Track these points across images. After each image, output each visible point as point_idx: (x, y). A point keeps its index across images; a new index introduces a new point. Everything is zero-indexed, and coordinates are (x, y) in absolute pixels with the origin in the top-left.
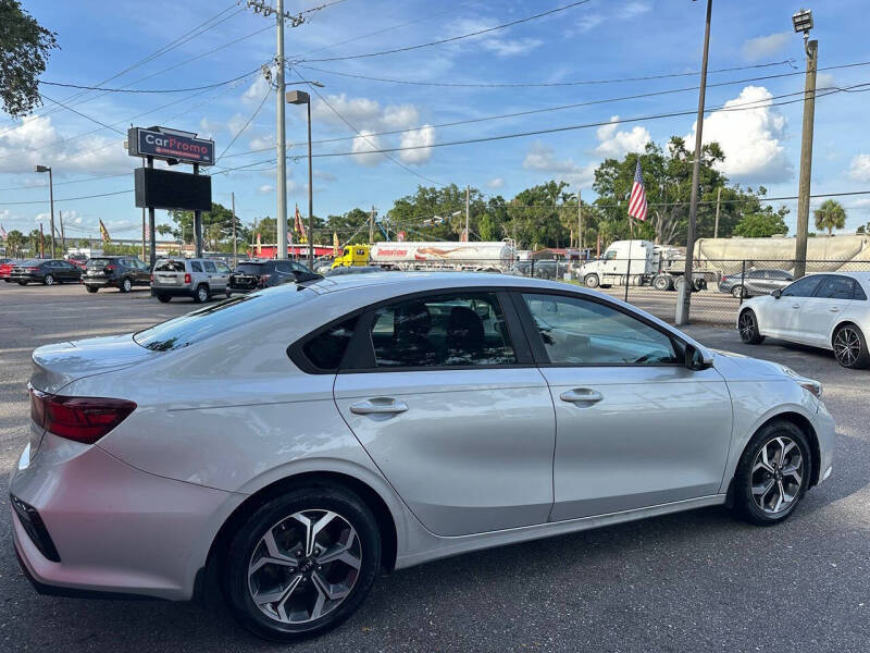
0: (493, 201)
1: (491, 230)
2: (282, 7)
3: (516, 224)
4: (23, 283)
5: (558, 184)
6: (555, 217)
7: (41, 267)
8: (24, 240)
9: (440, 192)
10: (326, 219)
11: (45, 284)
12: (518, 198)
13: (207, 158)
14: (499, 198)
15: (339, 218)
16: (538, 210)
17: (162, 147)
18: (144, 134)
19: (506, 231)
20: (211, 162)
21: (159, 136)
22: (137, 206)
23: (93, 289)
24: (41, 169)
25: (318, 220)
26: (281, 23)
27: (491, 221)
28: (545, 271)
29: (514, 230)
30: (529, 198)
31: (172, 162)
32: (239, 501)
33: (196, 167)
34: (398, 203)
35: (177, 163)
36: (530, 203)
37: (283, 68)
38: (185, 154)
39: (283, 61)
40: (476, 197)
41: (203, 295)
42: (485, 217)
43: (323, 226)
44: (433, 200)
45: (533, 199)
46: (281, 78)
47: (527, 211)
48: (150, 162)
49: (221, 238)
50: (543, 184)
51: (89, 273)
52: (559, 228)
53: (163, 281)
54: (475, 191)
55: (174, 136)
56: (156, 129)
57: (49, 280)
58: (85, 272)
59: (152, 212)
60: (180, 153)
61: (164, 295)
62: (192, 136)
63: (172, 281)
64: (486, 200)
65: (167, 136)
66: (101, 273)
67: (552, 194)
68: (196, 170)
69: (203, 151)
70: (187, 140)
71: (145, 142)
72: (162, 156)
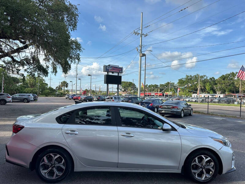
0: (211, 79)
1: (210, 87)
2: (142, 33)
3: (219, 86)
4: (83, 101)
5: (235, 73)
6: (233, 83)
7: (86, 98)
9: (193, 76)
10: (159, 85)
11: (87, 102)
12: (220, 77)
13: (121, 71)
14: (213, 78)
15: (163, 85)
16: (226, 81)
17: (110, 69)
18: (106, 67)
19: (215, 88)
21: (110, 67)
22: (104, 83)
24: (89, 75)
25: (157, 85)
26: (141, 36)
27: (210, 85)
28: (227, 101)
29: (218, 88)
30: (224, 78)
31: (113, 73)
32: (39, 149)
33: (118, 73)
34: (179, 80)
35: (114, 73)
36: (224, 79)
37: (141, 47)
38: (116, 71)
39: (142, 46)
40: (205, 78)
42: (208, 84)
43: (158, 87)
44: (191, 79)
45: (225, 78)
46: (141, 50)
47: (223, 81)
48: (108, 73)
49: (131, 90)
50: (230, 73)
51: (94, 99)
52: (235, 87)
54: (205, 76)
55: (113, 67)
56: (109, 65)
57: (88, 101)
58: (93, 99)
59: (107, 85)
60: (115, 71)
62: (117, 66)
64: (208, 78)
65: (112, 67)
66: (97, 99)
67: (233, 76)
68: (118, 74)
69: (120, 70)
70: (117, 68)
71: (107, 68)
72: (110, 72)
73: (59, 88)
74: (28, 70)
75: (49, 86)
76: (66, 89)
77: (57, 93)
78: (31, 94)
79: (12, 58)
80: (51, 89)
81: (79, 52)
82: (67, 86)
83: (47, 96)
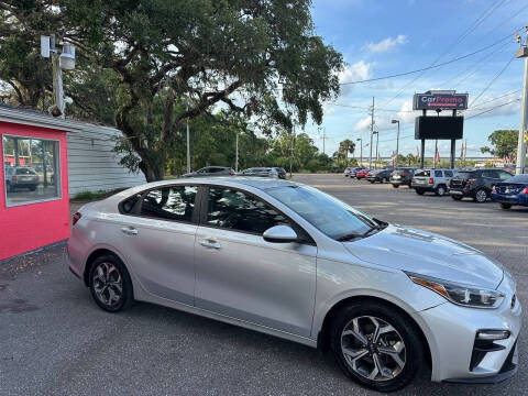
4: (373, 182)
7: (380, 174)
8: (404, 159)
13: (462, 105)
17: (431, 103)
18: (421, 97)
20: (465, 108)
21: (431, 97)
22: (415, 139)
23: (396, 186)
24: (394, 122)
31: (438, 111)
33: (455, 111)
35: (441, 111)
38: (447, 105)
41: (441, 191)
48: (425, 113)
51: (394, 177)
53: (418, 182)
55: (439, 95)
56: (429, 92)
57: (384, 180)
59: (423, 141)
60: (443, 105)
61: (421, 191)
62: (452, 93)
63: (423, 182)
65: (435, 96)
66: (399, 177)
68: (454, 113)
69: (460, 101)
70: (449, 96)
71: (421, 102)
72: (432, 108)
73: (341, 155)
74: (260, 123)
75: (320, 152)
76: (350, 155)
77: (334, 165)
78: (273, 169)
79: (229, 102)
80: (324, 158)
81: (336, 74)
82: (352, 151)
83: (313, 172)
